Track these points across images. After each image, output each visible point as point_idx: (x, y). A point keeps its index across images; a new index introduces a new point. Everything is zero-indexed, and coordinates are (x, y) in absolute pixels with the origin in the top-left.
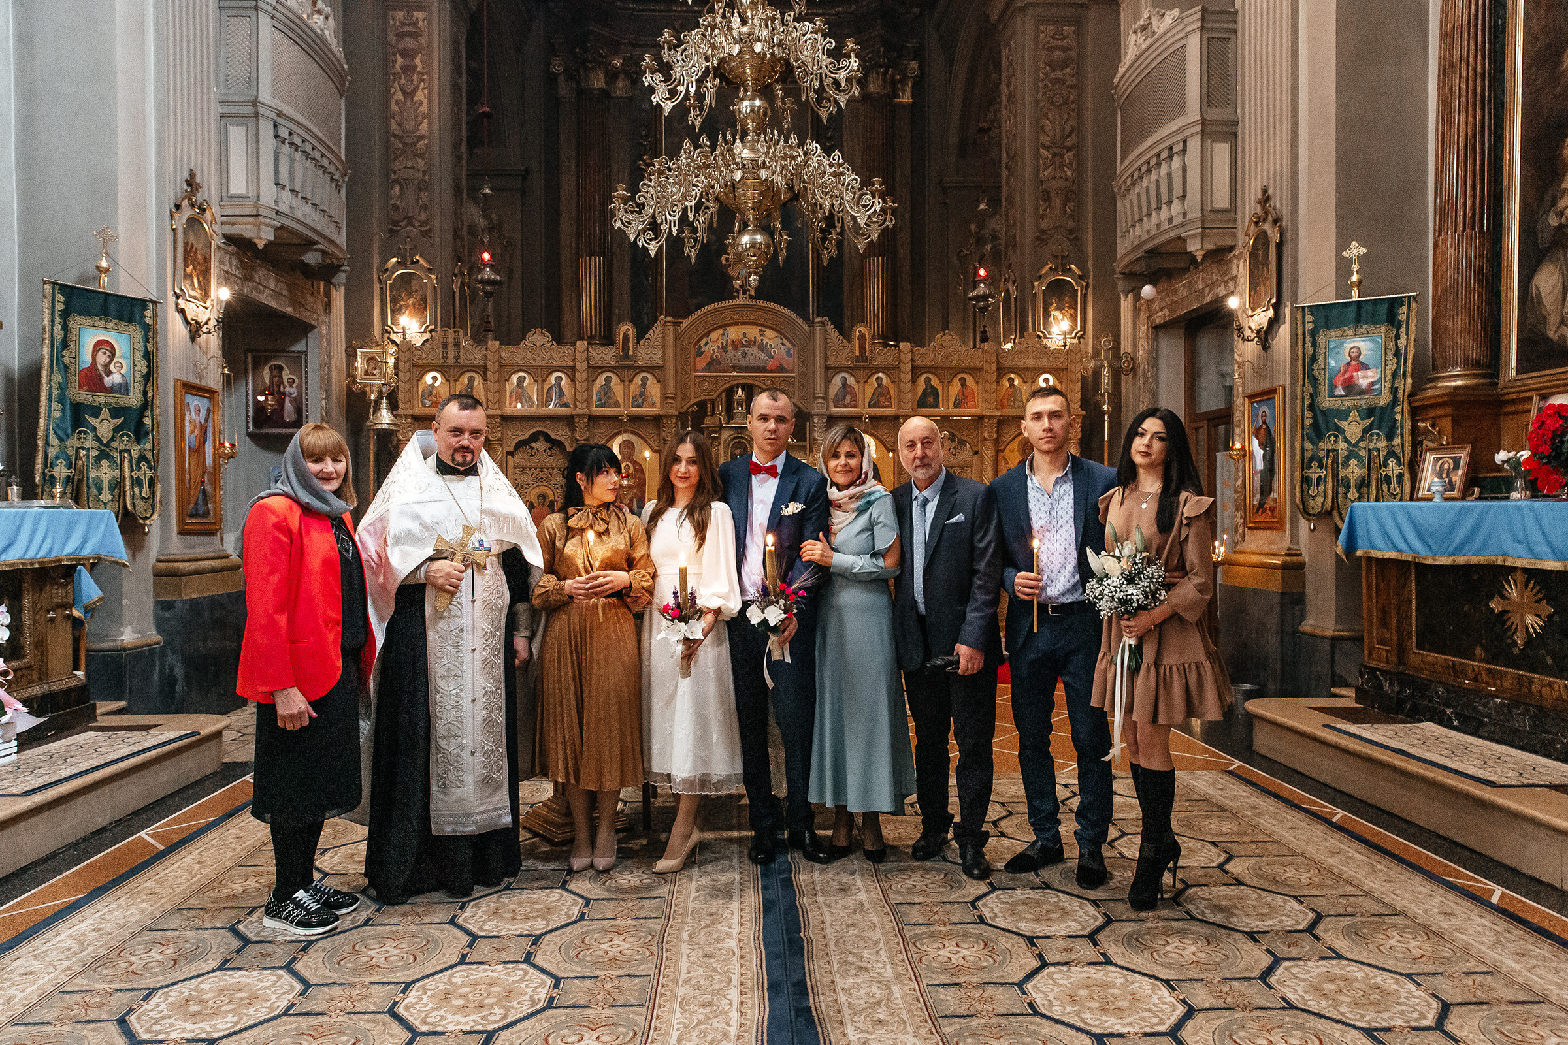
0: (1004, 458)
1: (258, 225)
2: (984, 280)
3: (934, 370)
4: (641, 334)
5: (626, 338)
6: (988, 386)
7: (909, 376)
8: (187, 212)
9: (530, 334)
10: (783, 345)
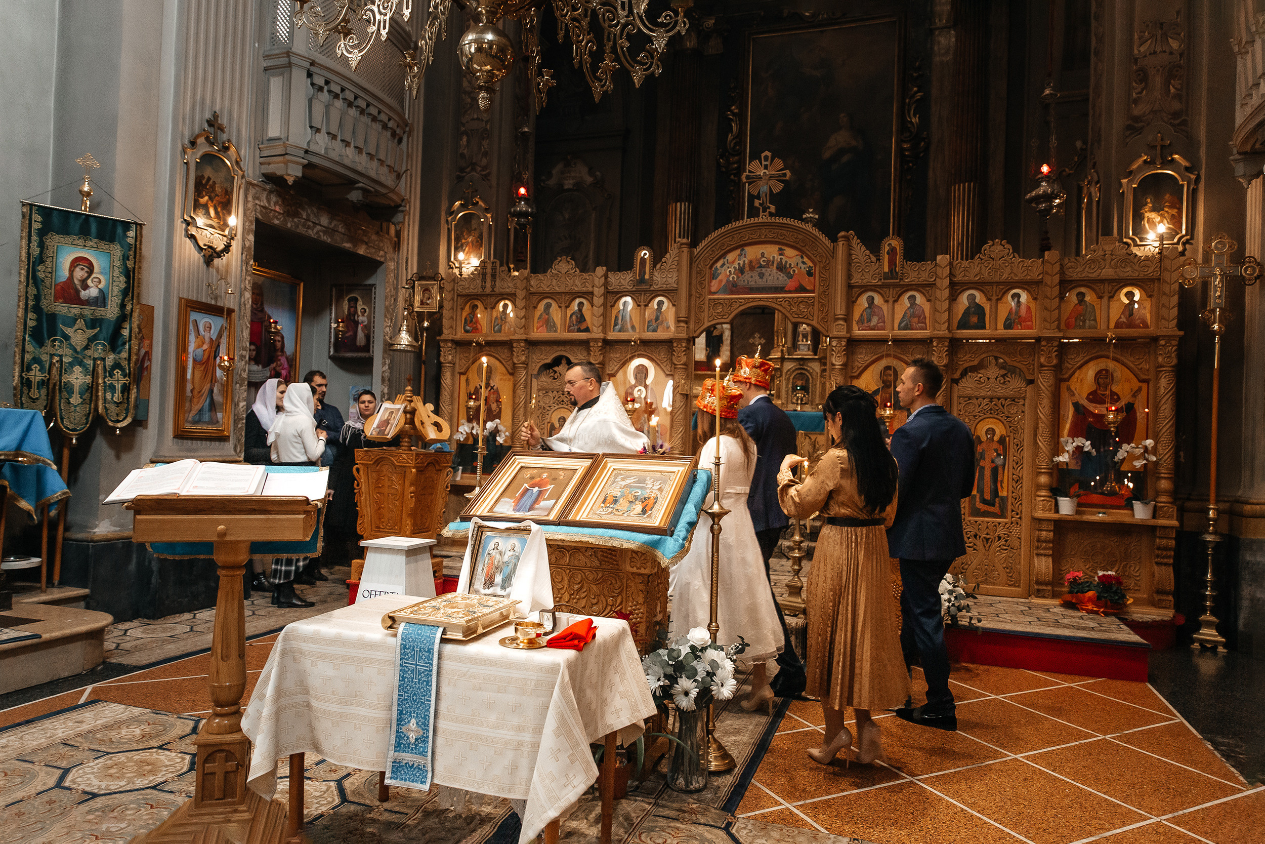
1: (286, 163)
2: (1047, 177)
3: (979, 285)
4: (657, 259)
5: (643, 263)
6: (1049, 302)
7: (946, 293)
8: (203, 148)
9: (557, 262)
10: (804, 263)
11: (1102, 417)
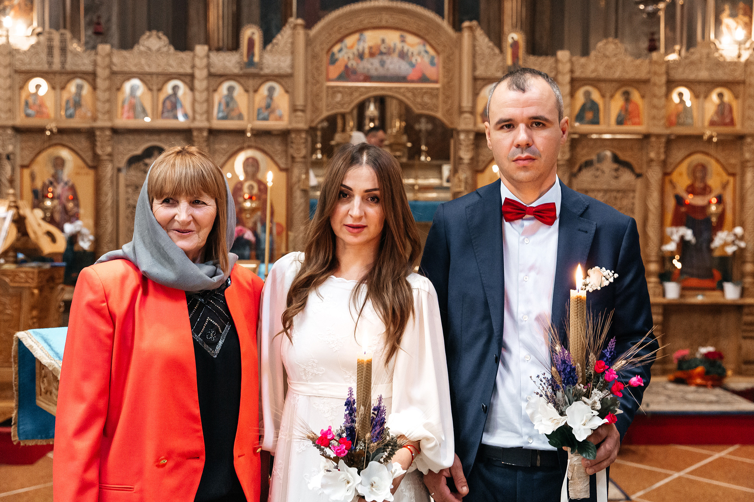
0: (671, 182)
3: (595, 82)
4: (267, 39)
5: (251, 43)
6: (656, 101)
7: (567, 88)
9: (145, 37)
10: (426, 52)
11: (704, 209)
